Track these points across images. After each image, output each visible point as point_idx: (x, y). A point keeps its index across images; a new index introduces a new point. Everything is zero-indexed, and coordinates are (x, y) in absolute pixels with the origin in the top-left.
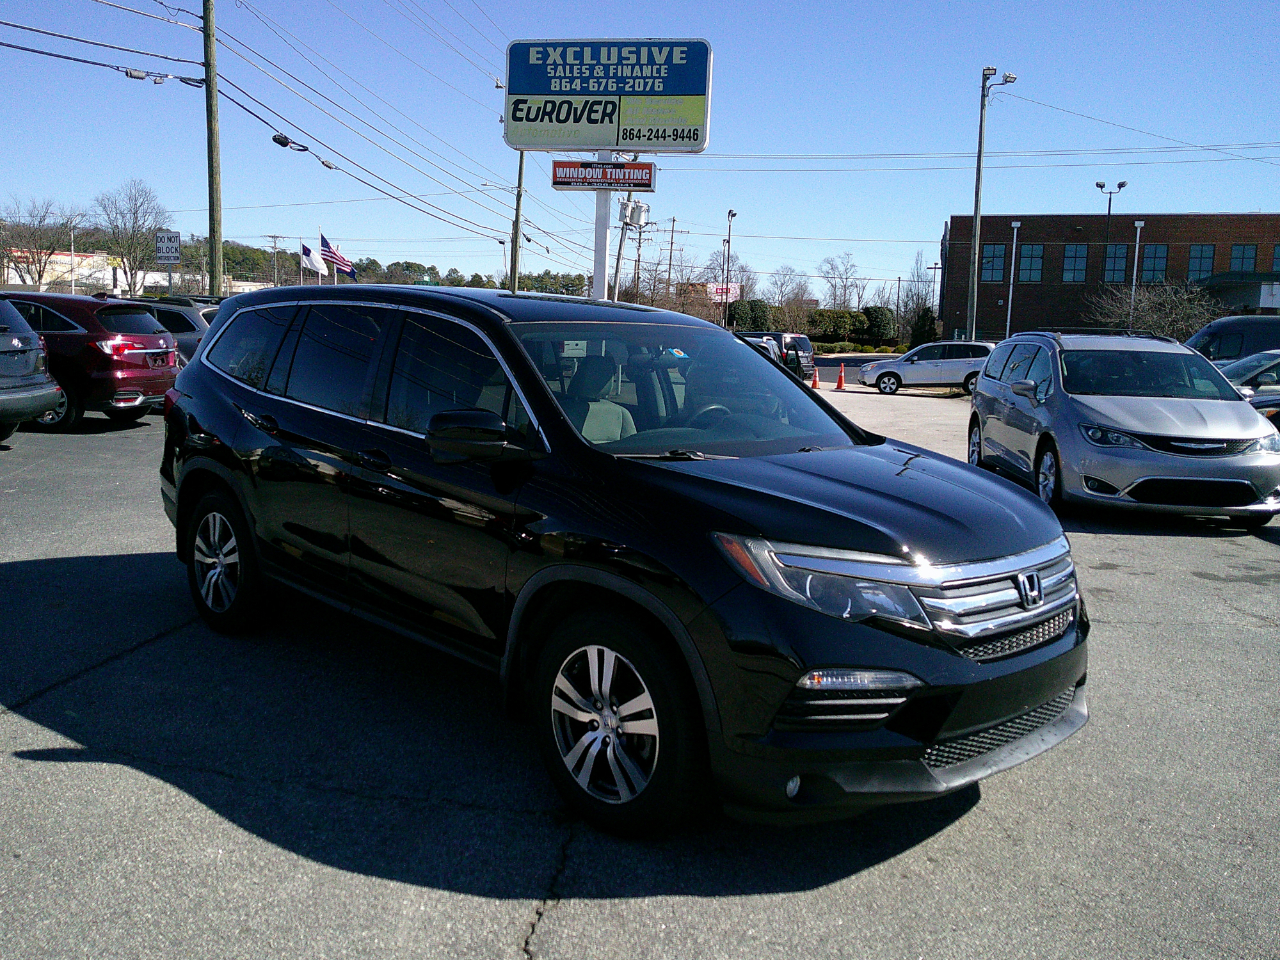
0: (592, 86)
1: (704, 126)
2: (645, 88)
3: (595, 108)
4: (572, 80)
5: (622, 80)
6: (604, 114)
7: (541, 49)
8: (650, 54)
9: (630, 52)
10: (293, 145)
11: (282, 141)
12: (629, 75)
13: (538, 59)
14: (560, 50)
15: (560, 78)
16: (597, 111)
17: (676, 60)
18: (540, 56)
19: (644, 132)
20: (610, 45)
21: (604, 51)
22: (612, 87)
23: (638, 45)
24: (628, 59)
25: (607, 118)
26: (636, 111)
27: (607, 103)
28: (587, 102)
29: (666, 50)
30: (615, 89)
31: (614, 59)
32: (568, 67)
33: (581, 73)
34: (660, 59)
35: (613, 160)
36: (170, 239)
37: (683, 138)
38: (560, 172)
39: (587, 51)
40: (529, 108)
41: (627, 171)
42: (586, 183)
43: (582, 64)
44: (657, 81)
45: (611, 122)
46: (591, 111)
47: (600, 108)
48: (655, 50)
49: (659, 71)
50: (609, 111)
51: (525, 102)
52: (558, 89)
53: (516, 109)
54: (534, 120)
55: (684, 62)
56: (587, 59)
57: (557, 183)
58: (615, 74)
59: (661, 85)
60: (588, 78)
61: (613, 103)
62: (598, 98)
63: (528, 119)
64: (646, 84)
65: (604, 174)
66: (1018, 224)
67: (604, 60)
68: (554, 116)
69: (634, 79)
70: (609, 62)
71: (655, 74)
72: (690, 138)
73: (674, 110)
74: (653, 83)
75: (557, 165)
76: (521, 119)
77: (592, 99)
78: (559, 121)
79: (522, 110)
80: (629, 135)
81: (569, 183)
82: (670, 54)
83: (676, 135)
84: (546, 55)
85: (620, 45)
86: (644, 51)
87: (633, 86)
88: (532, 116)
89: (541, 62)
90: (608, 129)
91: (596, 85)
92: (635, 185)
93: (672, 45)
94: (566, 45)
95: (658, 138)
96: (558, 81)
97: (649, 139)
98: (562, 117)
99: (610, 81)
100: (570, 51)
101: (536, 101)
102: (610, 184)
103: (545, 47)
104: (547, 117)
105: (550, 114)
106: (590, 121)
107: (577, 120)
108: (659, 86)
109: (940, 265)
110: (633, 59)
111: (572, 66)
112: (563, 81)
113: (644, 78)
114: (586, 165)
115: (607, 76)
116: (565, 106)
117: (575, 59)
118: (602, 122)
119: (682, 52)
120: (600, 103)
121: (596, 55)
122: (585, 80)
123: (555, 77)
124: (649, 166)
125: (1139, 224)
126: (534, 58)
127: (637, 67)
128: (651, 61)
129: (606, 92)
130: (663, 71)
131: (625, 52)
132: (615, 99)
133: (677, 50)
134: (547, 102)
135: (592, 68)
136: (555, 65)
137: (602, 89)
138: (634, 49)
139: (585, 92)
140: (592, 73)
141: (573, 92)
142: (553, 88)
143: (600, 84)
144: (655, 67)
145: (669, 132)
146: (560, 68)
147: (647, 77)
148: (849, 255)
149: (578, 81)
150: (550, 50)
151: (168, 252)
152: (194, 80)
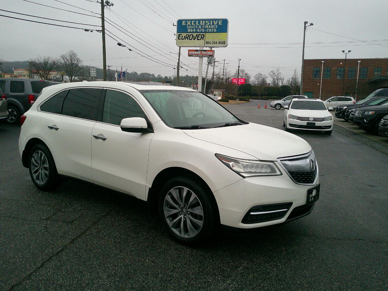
0: (198, 31)
1: (227, 40)
3: (199, 36)
4: (193, 29)
5: (205, 29)
6: (201, 38)
7: (185, 21)
11: (119, 44)
13: (184, 24)
14: (190, 21)
15: (190, 28)
16: (199, 37)
17: (220, 24)
18: (185, 23)
19: (211, 42)
20: (203, 20)
21: (201, 22)
22: (203, 31)
23: (210, 20)
24: (207, 23)
25: (202, 39)
26: (209, 37)
27: (202, 35)
28: (197, 35)
29: (217, 21)
30: (204, 31)
31: (204, 24)
32: (192, 26)
33: (195, 27)
34: (215, 23)
35: (204, 49)
36: (94, 70)
37: (221, 43)
38: (191, 53)
39: (197, 22)
40: (182, 36)
41: (207, 52)
42: (197, 55)
43: (196, 25)
44: (215, 29)
45: (203, 40)
48: (214, 21)
49: (215, 27)
50: (202, 37)
51: (181, 35)
52: (190, 31)
53: (179, 37)
54: (184, 39)
55: (222, 24)
56: (197, 24)
57: (189, 55)
58: (204, 27)
61: (204, 35)
63: (182, 39)
64: (212, 30)
65: (201, 53)
66: (323, 62)
67: (201, 24)
68: (189, 38)
69: (209, 29)
70: (203, 24)
71: (214, 27)
72: (224, 43)
73: (220, 36)
75: (189, 51)
76: (180, 39)
77: (198, 34)
78: (190, 39)
79: (180, 37)
80: (207, 43)
81: (192, 55)
83: (219, 43)
84: (186, 23)
85: (205, 20)
86: (211, 21)
87: (209, 31)
88: (183, 38)
90: (202, 42)
92: (209, 56)
93: (218, 20)
94: (192, 20)
95: (215, 43)
96: (190, 29)
97: (212, 44)
98: (191, 38)
99: (203, 29)
100: (193, 22)
101: (184, 35)
102: (203, 55)
103: (186, 21)
104: (187, 39)
105: (188, 38)
106: (198, 39)
107: (194, 39)
108: (215, 31)
110: (209, 24)
112: (191, 29)
113: (211, 28)
114: (197, 51)
115: (202, 28)
116: (191, 36)
117: (194, 24)
119: (221, 22)
120: (200, 35)
121: (199, 23)
122: (196, 29)
124: (212, 51)
125: (359, 62)
126: (183, 24)
127: (210, 26)
128: (213, 24)
130: (216, 27)
131: (207, 22)
132: (204, 34)
133: (220, 21)
134: (187, 35)
135: (198, 26)
138: (209, 21)
139: (196, 32)
140: (198, 27)
141: (193, 32)
142: (188, 31)
143: (200, 30)
144: (214, 26)
145: (218, 42)
146: (190, 26)
147: (212, 28)
148: (278, 69)
149: (195, 29)
150: (188, 21)
151: (93, 73)
152: (100, 31)
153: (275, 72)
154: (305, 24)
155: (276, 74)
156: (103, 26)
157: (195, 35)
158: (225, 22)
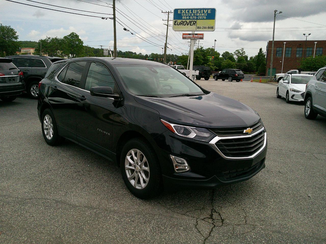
0: (191, 18)
1: (214, 26)
2: (202, 18)
3: (192, 22)
4: (187, 17)
5: (197, 16)
8: (203, 11)
9: (199, 11)
10: (127, 30)
11: (125, 29)
12: (199, 15)
14: (184, 10)
15: (185, 16)
16: (192, 23)
17: (209, 12)
19: (202, 27)
20: (195, 9)
21: (194, 10)
22: (195, 18)
23: (201, 9)
25: (194, 25)
26: (200, 23)
27: (194, 21)
28: (190, 21)
29: (207, 10)
30: (196, 18)
31: (196, 12)
32: (186, 14)
33: (189, 15)
34: (205, 12)
35: (195, 33)
36: (106, 50)
37: (210, 28)
38: (184, 36)
39: (190, 11)
40: (178, 22)
41: (198, 35)
43: (189, 13)
45: (195, 25)
46: (191, 23)
47: (193, 22)
48: (204, 10)
49: (205, 15)
50: (194, 23)
51: (177, 21)
53: (175, 23)
55: (211, 13)
56: (190, 12)
57: (183, 38)
58: (196, 15)
59: (206, 17)
60: (190, 16)
61: (195, 21)
62: (192, 20)
63: (177, 25)
64: (202, 17)
65: (193, 36)
66: (285, 43)
67: (194, 12)
69: (200, 16)
71: (204, 15)
72: (212, 28)
73: (209, 22)
74: (204, 17)
75: (183, 34)
76: (176, 25)
77: (191, 20)
78: (184, 25)
79: (176, 23)
80: (199, 28)
81: (186, 38)
82: (208, 11)
83: (208, 28)
84: (181, 12)
85: (197, 9)
86: (202, 10)
87: (200, 18)
88: (178, 24)
89: (180, 13)
90: (194, 27)
91: (192, 18)
92: (200, 38)
93: (208, 9)
94: (186, 9)
95: (205, 28)
96: (184, 17)
97: (203, 29)
98: (185, 24)
100: (187, 11)
101: (179, 21)
102: (194, 38)
103: (181, 10)
104: (181, 24)
105: (182, 24)
106: (191, 25)
107: (188, 25)
108: (205, 18)
109: (266, 52)
110: (200, 12)
111: (187, 14)
112: (185, 17)
114: (189, 34)
116: (185, 22)
118: (193, 25)
119: (210, 11)
120: (192, 21)
121: (192, 11)
122: (190, 17)
123: (183, 16)
124: (203, 34)
125: (316, 43)
126: (179, 12)
127: (201, 14)
128: (204, 12)
129: (194, 19)
130: (206, 14)
131: (198, 11)
132: (196, 20)
133: (209, 10)
134: (181, 21)
135: (191, 14)
136: (183, 14)
137: (193, 18)
138: (200, 10)
139: (189, 19)
140: (191, 15)
141: (187, 19)
142: (183, 18)
143: (193, 17)
146: (184, 14)
147: (203, 16)
148: (243, 49)
149: (188, 17)
150: (182, 10)
151: (106, 53)
152: (112, 18)
153: (240, 51)
154: (275, 12)
155: (241, 52)
156: (114, 15)
157: (188, 21)
158: (213, 11)
